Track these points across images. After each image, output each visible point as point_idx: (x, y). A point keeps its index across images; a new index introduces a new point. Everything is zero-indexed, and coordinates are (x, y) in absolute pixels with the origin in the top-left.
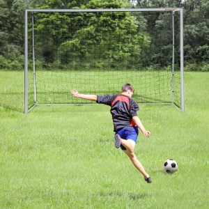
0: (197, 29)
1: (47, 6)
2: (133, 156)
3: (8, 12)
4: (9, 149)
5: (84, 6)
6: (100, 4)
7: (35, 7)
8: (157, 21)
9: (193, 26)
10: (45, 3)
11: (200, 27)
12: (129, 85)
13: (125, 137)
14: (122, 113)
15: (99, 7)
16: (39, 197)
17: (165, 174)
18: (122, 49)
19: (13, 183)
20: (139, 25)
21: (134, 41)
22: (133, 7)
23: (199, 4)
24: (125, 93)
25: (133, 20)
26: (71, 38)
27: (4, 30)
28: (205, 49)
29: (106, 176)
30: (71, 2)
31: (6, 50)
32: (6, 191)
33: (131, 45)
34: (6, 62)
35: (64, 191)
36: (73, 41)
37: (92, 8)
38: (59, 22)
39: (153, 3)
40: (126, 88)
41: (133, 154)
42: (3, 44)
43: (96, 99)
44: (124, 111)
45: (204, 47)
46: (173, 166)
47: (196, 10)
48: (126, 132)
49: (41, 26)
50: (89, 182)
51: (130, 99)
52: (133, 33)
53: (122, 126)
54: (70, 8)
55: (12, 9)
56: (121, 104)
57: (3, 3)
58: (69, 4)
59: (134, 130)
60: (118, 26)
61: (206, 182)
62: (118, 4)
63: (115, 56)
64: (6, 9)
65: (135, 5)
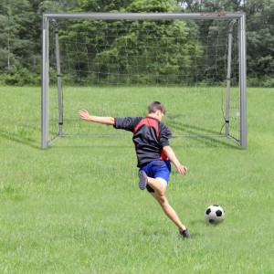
0: (258, 36)
1: (80, 9)
2: (163, 201)
3: (34, 17)
4: (35, 179)
5: (124, 10)
6: (142, 7)
7: (65, 11)
8: (211, 28)
9: (254, 33)
10: (77, 5)
11: (262, 34)
12: (158, 103)
13: (152, 174)
14: (149, 141)
15: (142, 10)
16: (70, 236)
17: (207, 225)
18: (169, 60)
19: (40, 220)
20: (189, 32)
21: (184, 50)
22: (183, 11)
23: (261, 7)
24: (152, 115)
25: (182, 26)
26: (108, 48)
27: (29, 38)
28: (268, 61)
29: (150, 212)
30: (108, 4)
31: (31, 62)
32: (31, 230)
33: (179, 55)
34: (31, 76)
35: (101, 229)
36: (111, 51)
37: (133, 11)
38: (94, 29)
39: (207, 6)
40: (155, 108)
41: (164, 197)
42: (28, 54)
43: (113, 123)
44: (151, 139)
45: (267, 58)
46: (219, 213)
47: (257, 14)
48: (154, 168)
49: (72, 34)
50: (131, 219)
51: (159, 123)
52: (182, 42)
53: (149, 160)
54: (107, 11)
55: (39, 13)
56: (147, 130)
57: (28, 5)
58: (106, 7)
59: (165, 165)
60: (165, 33)
61: (269, 219)
62: (165, 7)
63: (161, 70)
64: (32, 13)
65: (185, 7)
